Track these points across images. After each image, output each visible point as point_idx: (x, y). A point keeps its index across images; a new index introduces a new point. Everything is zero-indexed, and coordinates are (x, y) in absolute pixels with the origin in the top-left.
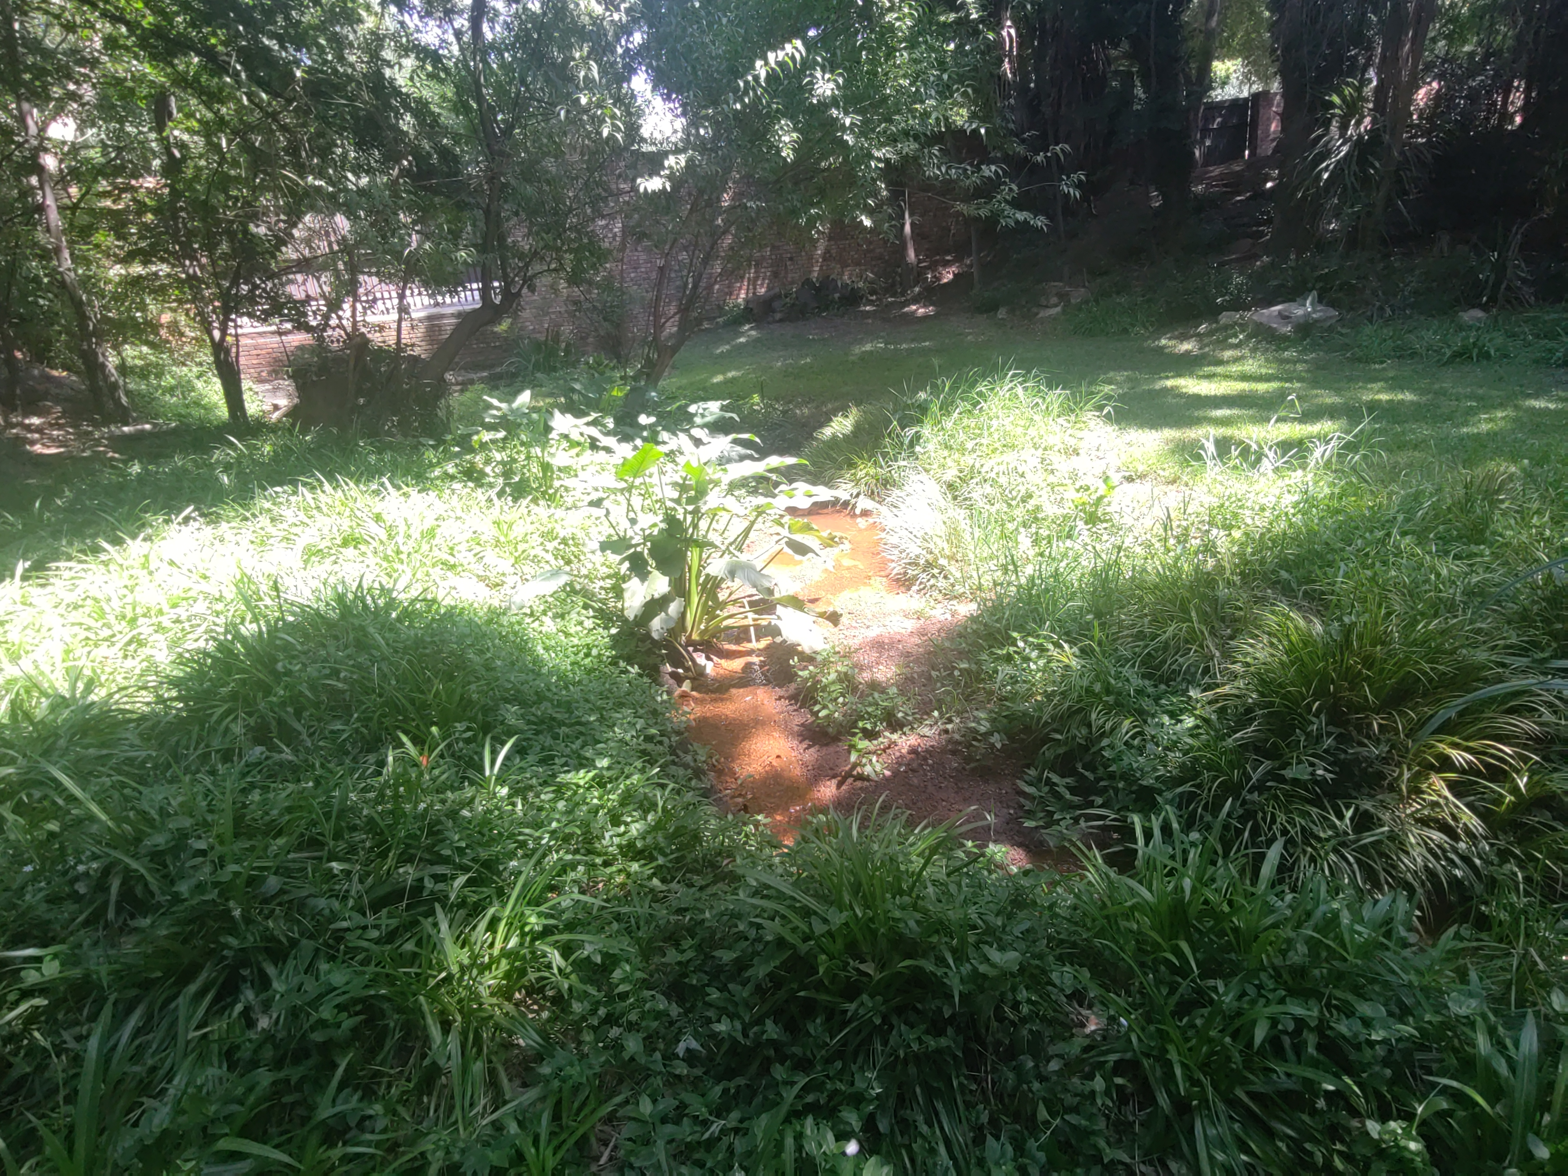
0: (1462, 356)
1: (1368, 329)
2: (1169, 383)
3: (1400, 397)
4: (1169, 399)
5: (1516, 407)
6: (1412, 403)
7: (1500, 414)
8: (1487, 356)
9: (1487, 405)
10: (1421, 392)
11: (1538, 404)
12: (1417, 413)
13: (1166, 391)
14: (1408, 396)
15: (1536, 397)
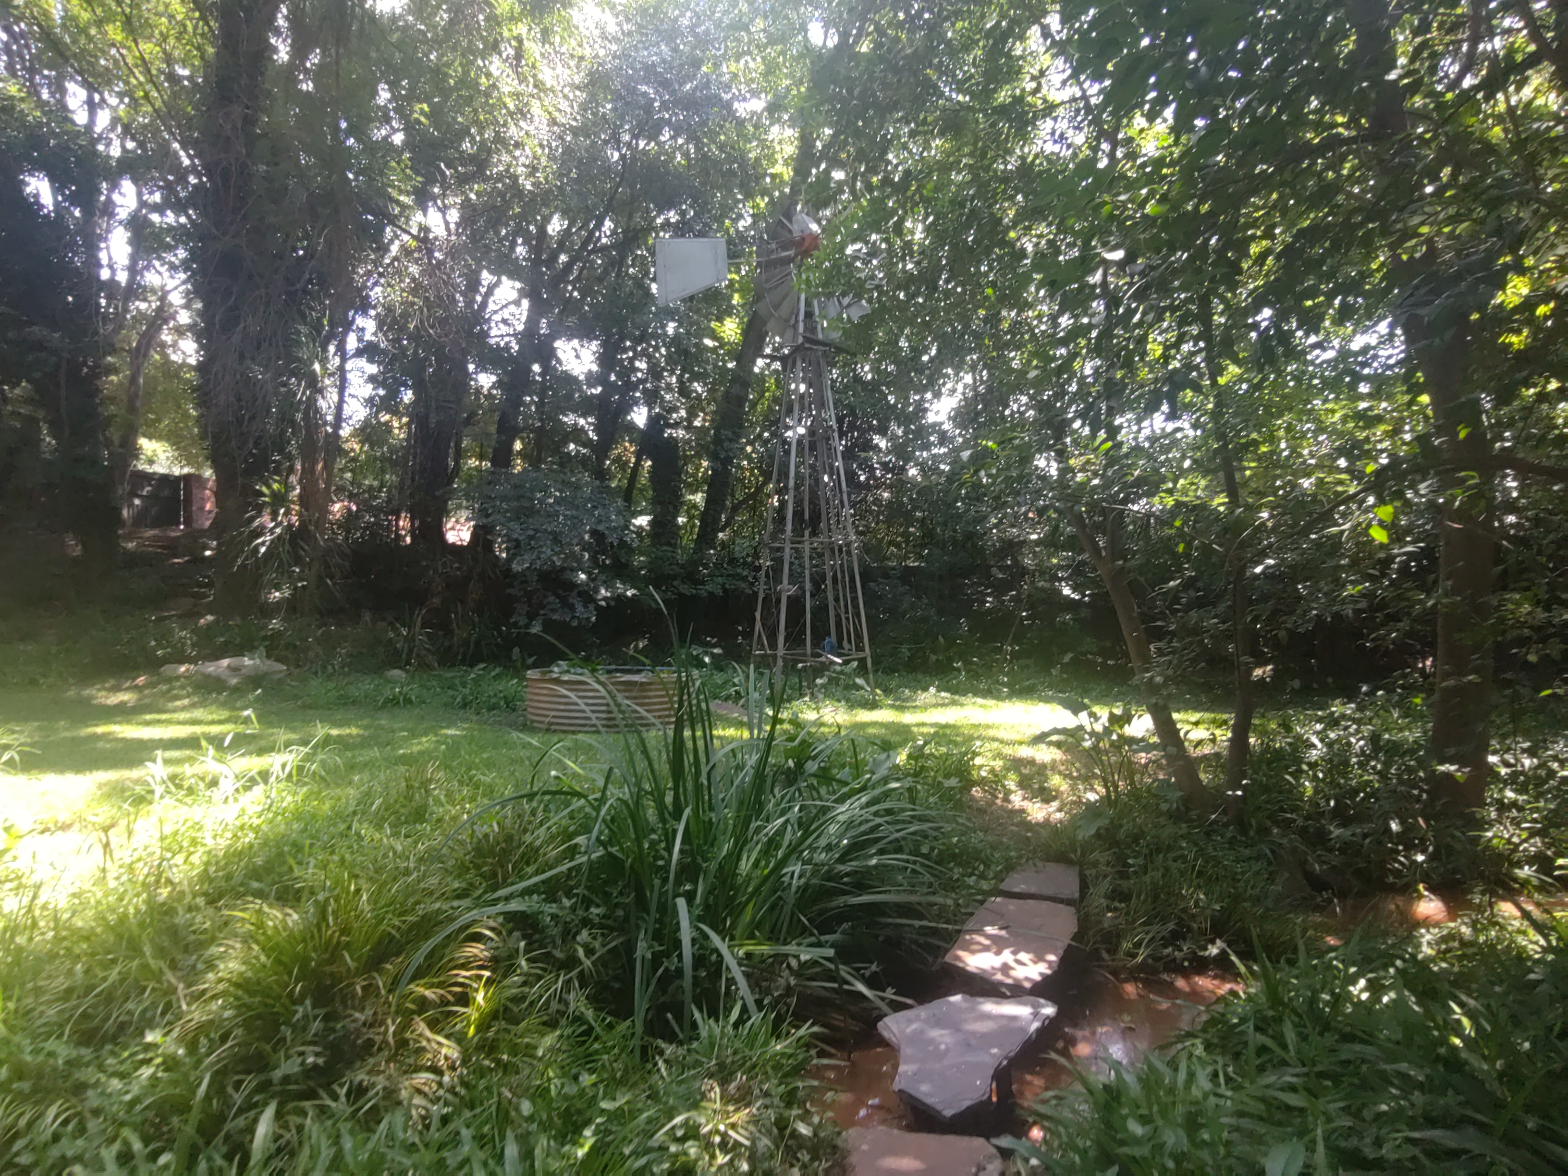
0: (393, 703)
1: (314, 683)
2: (100, 730)
3: (348, 731)
4: (100, 745)
5: (436, 735)
6: (358, 735)
7: (424, 739)
8: (410, 701)
9: (414, 734)
10: (366, 728)
11: (451, 732)
12: (364, 743)
13: (96, 737)
14: (354, 731)
15: (448, 727)
